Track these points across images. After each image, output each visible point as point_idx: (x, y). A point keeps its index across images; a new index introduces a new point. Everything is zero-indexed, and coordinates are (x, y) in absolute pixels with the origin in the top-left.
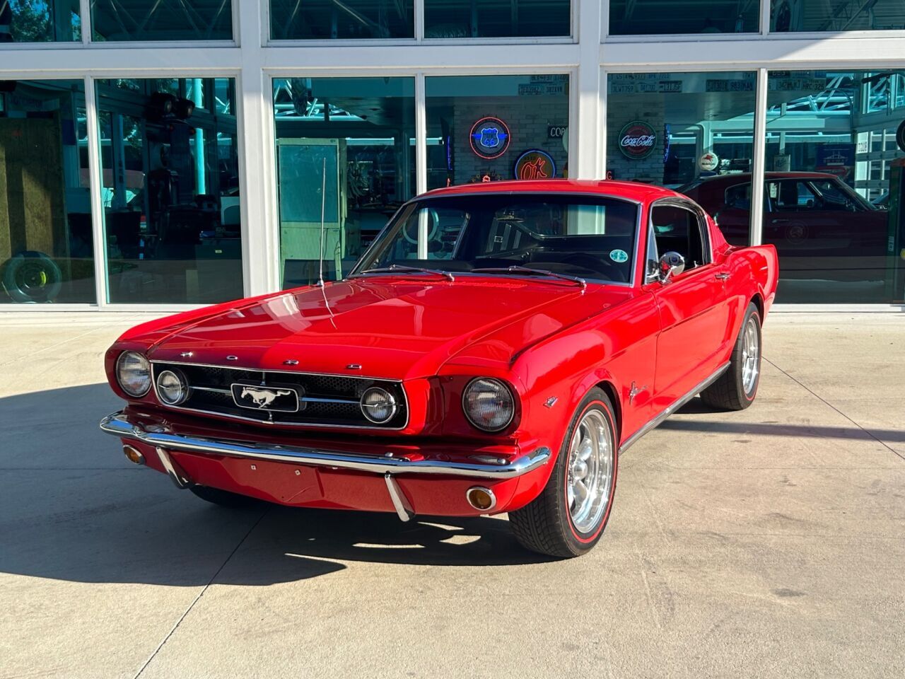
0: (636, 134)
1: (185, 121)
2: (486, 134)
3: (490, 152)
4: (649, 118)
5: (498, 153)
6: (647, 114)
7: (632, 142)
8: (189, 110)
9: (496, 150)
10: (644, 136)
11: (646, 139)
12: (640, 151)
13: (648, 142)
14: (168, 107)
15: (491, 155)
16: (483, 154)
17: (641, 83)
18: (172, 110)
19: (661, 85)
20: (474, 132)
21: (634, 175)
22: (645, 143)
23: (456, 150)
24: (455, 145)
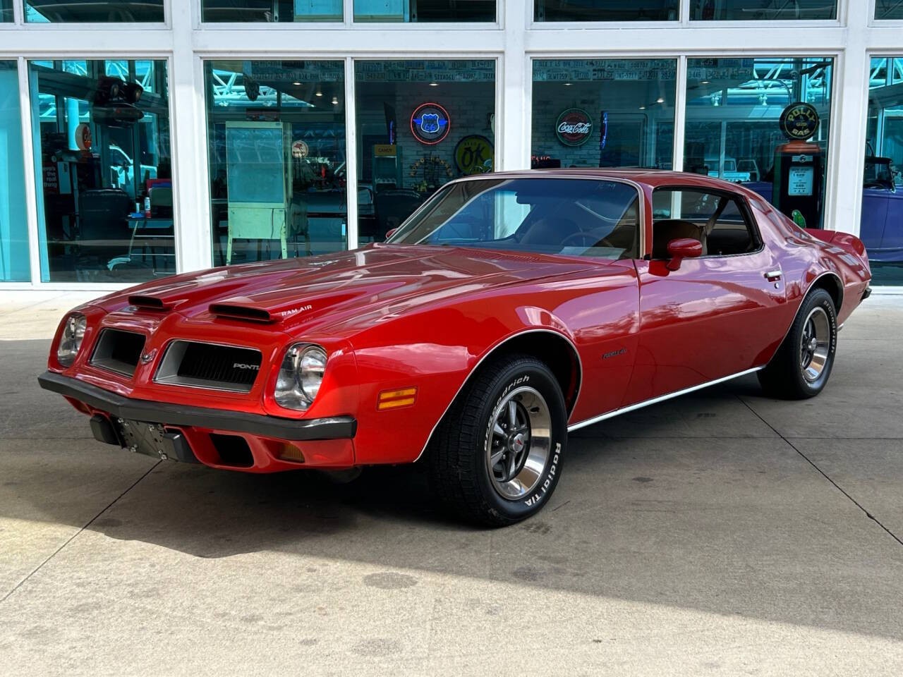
0: (573, 121)
1: (133, 105)
2: (427, 119)
3: (430, 137)
4: (586, 105)
5: (438, 139)
6: (584, 102)
7: (568, 129)
8: (137, 94)
9: (436, 136)
10: (581, 124)
11: (583, 126)
12: (576, 138)
13: (583, 129)
14: (115, 90)
15: (430, 140)
16: (424, 139)
17: (575, 71)
18: (120, 94)
19: (595, 72)
20: (415, 118)
21: (571, 161)
22: (582, 130)
23: (398, 135)
24: (397, 130)
